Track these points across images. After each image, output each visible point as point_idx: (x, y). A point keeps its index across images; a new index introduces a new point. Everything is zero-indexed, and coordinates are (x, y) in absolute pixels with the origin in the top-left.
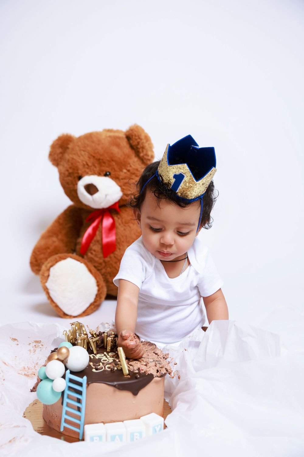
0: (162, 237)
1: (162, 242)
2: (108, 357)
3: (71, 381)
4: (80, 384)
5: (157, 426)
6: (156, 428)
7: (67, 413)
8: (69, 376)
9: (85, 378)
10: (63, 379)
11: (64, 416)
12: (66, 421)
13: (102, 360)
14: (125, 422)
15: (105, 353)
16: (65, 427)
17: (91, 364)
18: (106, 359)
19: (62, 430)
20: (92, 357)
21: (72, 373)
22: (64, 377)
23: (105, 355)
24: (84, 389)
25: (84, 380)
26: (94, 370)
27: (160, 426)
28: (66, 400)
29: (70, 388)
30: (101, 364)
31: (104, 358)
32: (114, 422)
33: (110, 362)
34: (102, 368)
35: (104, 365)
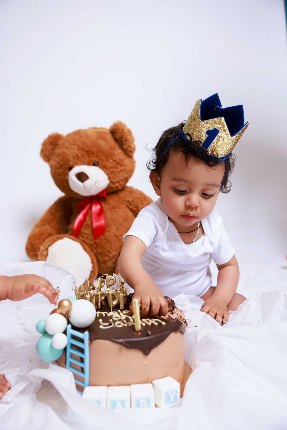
0: (188, 199)
1: (188, 203)
2: (121, 314)
3: (73, 337)
4: (82, 341)
5: (172, 392)
8: (71, 331)
9: (87, 333)
10: (64, 335)
13: (113, 318)
14: (132, 386)
15: (119, 311)
17: (101, 321)
18: (119, 316)
21: (73, 328)
22: (65, 332)
23: (119, 313)
24: (86, 346)
25: (85, 335)
26: (101, 327)
28: (69, 359)
29: (73, 346)
30: (111, 321)
31: (117, 315)
32: (122, 385)
33: (122, 319)
34: (111, 324)
35: (114, 322)
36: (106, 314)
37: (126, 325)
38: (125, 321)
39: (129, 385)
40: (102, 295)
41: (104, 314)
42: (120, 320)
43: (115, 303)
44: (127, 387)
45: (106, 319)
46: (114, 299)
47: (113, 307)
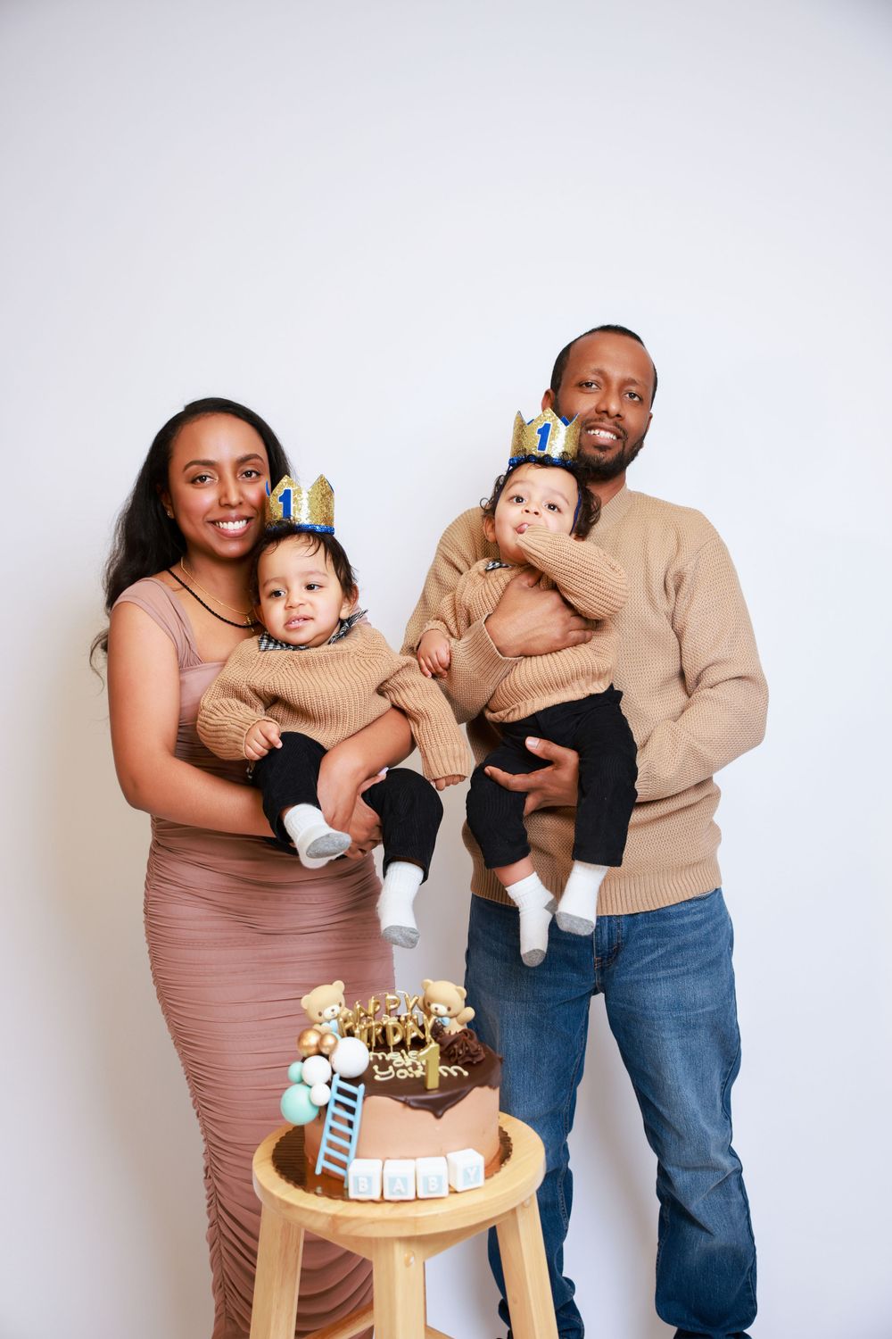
2: (406, 1057)
3: (341, 1091)
4: (353, 1097)
5: (472, 1168)
6: (469, 1170)
7: (331, 1144)
8: (337, 1083)
9: (362, 1087)
10: (327, 1087)
11: (324, 1149)
12: (328, 1158)
13: (394, 1063)
14: (419, 1160)
15: (403, 1051)
16: (323, 1168)
17: (376, 1067)
18: (402, 1060)
19: (318, 1171)
20: (380, 1058)
21: (342, 1079)
22: (329, 1084)
23: (402, 1055)
24: (357, 1105)
25: (359, 1091)
26: (377, 1078)
27: (475, 1169)
28: (329, 1121)
29: (337, 1103)
30: (391, 1068)
31: (400, 1059)
32: (406, 1158)
33: (407, 1065)
34: (391, 1074)
35: (396, 1069)
36: (384, 1057)
37: (412, 1076)
38: (411, 1069)
39: (415, 1158)
40: (378, 1026)
41: (380, 1055)
42: (404, 1067)
43: (397, 1039)
44: (412, 1162)
45: (384, 1065)
46: (395, 1031)
47: (394, 1046)
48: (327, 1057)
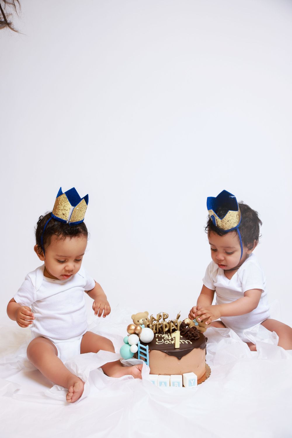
2: (170, 336)
3: (141, 348)
4: (145, 350)
5: (192, 380)
8: (140, 345)
9: (147, 346)
13: (165, 338)
15: (169, 334)
17: (157, 339)
18: (168, 337)
20: (160, 336)
21: (141, 343)
22: (137, 345)
23: (168, 335)
24: (147, 353)
25: (147, 347)
26: (157, 343)
27: (194, 380)
29: (141, 352)
30: (163, 340)
33: (169, 339)
34: (163, 342)
35: (165, 340)
36: (161, 336)
37: (170, 343)
38: (170, 341)
39: (170, 375)
40: (160, 324)
43: (167, 329)
44: (169, 376)
45: (160, 339)
46: (166, 327)
47: (165, 332)
48: (138, 335)
